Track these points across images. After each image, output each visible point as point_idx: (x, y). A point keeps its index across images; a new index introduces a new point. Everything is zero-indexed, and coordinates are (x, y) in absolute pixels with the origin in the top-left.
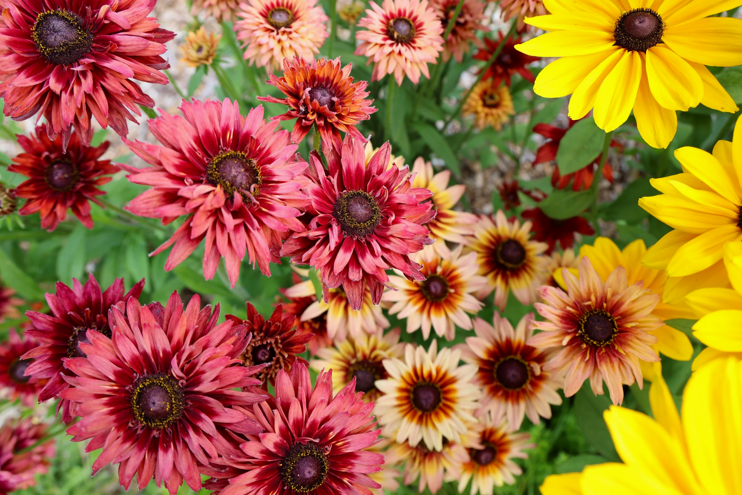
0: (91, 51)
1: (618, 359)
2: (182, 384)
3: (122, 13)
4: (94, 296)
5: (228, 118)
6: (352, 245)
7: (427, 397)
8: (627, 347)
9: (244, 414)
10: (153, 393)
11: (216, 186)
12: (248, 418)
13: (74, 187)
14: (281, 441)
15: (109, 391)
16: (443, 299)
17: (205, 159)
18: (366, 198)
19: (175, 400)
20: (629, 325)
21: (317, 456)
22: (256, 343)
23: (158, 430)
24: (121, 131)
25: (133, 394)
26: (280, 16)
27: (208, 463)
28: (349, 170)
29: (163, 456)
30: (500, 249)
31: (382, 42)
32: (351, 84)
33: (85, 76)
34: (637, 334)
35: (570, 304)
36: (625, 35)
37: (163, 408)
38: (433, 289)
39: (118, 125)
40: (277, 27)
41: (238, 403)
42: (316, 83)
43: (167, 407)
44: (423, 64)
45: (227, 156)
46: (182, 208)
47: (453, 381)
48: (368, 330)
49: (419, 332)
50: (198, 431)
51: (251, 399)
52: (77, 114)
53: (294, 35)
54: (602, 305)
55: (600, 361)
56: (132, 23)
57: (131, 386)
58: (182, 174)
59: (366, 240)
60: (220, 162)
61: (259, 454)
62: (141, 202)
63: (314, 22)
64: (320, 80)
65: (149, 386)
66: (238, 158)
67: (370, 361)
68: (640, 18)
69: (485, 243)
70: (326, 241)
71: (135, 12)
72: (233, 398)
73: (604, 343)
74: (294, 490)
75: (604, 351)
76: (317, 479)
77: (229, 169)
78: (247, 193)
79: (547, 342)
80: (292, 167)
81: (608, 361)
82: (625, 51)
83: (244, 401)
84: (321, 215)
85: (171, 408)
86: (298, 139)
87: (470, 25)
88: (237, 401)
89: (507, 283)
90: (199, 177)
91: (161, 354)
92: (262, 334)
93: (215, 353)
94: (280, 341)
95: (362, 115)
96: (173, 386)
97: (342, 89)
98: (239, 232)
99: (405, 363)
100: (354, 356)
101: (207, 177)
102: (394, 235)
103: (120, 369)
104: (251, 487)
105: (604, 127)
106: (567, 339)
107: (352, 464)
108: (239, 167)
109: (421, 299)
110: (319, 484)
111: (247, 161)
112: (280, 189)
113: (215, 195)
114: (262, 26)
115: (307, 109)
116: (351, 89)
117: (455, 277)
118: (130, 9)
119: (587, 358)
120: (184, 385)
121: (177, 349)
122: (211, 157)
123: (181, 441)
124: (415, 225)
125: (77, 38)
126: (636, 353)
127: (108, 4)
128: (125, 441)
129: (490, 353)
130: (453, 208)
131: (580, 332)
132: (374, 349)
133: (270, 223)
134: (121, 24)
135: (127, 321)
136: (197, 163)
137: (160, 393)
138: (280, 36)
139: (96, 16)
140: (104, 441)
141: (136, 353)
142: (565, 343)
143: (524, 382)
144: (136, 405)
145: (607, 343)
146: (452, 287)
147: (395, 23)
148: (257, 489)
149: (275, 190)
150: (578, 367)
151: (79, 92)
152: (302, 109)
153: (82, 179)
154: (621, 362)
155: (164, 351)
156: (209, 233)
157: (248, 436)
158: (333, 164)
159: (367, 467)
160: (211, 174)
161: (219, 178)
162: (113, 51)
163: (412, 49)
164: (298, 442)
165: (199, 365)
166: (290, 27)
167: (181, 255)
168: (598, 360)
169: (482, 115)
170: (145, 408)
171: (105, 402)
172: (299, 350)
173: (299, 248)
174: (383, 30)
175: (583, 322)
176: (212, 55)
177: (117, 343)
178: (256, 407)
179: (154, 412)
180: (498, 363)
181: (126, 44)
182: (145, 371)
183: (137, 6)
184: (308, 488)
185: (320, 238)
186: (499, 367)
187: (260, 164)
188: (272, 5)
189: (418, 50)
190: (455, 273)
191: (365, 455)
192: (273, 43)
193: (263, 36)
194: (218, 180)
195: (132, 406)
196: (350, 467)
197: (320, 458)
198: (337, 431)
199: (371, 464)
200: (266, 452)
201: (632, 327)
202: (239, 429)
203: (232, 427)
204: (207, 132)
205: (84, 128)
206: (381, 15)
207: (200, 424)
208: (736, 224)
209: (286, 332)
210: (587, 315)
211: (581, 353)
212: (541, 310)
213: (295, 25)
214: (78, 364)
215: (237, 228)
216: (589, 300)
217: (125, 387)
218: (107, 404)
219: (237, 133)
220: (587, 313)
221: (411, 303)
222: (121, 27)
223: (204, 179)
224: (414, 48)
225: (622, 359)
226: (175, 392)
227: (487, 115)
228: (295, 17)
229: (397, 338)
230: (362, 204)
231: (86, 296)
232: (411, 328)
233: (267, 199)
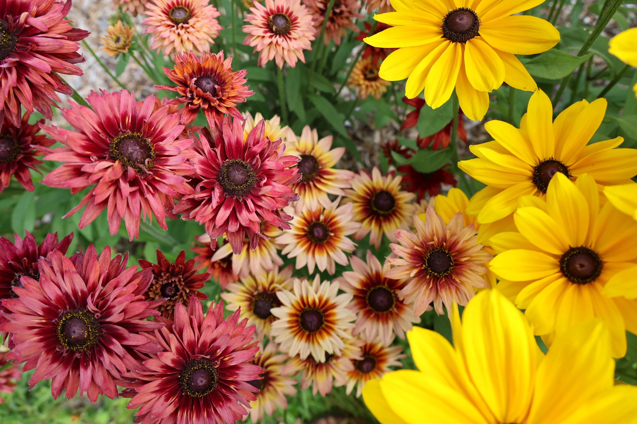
0: (15, 50)
1: (455, 286)
2: (97, 316)
3: (40, 19)
4: (31, 248)
5: (126, 106)
6: (232, 204)
7: (312, 320)
8: (462, 277)
9: (147, 338)
10: (73, 324)
11: (114, 162)
12: (151, 341)
13: (15, 158)
14: (177, 358)
15: (38, 323)
16: (325, 241)
17: (108, 139)
18: (243, 166)
19: (91, 329)
20: (463, 260)
21: (208, 368)
22: (163, 282)
23: (80, 352)
24: (47, 114)
25: (58, 325)
26: (179, 13)
27: (120, 377)
28: (230, 143)
29: (84, 372)
30: (374, 199)
31: (263, 35)
32: (230, 74)
33: (11, 72)
34: (470, 266)
35: (418, 244)
36: (449, 30)
37: (82, 336)
38: (316, 234)
39: (44, 109)
40: (177, 23)
41: (143, 330)
42: (203, 73)
43: (85, 335)
44: (299, 52)
45: (125, 137)
46: (87, 180)
47: (333, 306)
48: (267, 268)
49: (306, 268)
50: (110, 352)
51: (152, 326)
52: (7, 102)
53: (191, 29)
54: (443, 244)
55: (441, 289)
56: (48, 27)
57: (57, 319)
58: (88, 153)
59: (243, 199)
60: (119, 142)
61: (160, 369)
62: (54, 177)
63: (207, 18)
64: (206, 70)
65: (71, 319)
66: (135, 138)
67: (269, 292)
68: (459, 16)
69: (361, 194)
70: (209, 201)
71: (51, 17)
72: (138, 326)
73: (442, 275)
74: (190, 395)
75: (444, 280)
76: (208, 386)
77: (126, 147)
78: (141, 166)
79: (400, 274)
80: (180, 143)
81: (448, 288)
82: (450, 42)
83: (147, 328)
84: (205, 180)
85: (89, 335)
86: (187, 120)
87: (346, 14)
88: (142, 328)
89: (380, 227)
90: (103, 154)
91: (80, 294)
92: (168, 274)
93: (122, 292)
94: (182, 280)
95: (241, 99)
96: (90, 318)
97: (223, 78)
98: (135, 197)
99: (294, 294)
100: (256, 289)
101: (109, 154)
102: (266, 194)
103: (47, 306)
104: (155, 394)
105: (432, 104)
106: (415, 271)
107: (237, 374)
108: (135, 145)
109: (307, 242)
110: (210, 390)
111: (142, 140)
112: (170, 161)
113: (113, 169)
114: (163, 23)
115: (192, 96)
116: (230, 77)
117: (335, 223)
118: (47, 14)
119: (431, 286)
120: (99, 317)
121: (93, 289)
122: (112, 138)
123: (97, 360)
124: (283, 186)
125: (3, 40)
126: (469, 281)
127: (27, 11)
128: (53, 361)
129: (364, 284)
130: (334, 167)
131: (424, 265)
132: (272, 283)
133: (163, 189)
134: (39, 28)
135: (52, 268)
136: (101, 143)
137: (79, 324)
138: (179, 30)
139: (18, 21)
140: (36, 363)
141: (59, 293)
142: (412, 275)
143: (390, 306)
144: (61, 334)
145: (445, 274)
146: (332, 231)
147: (273, 18)
148: (159, 396)
149: (166, 163)
150: (424, 294)
151: (6, 84)
152: (189, 95)
153: (22, 151)
154: (457, 289)
155: (82, 291)
156: (111, 200)
157: (151, 356)
158: (218, 138)
159: (248, 376)
160: (112, 152)
161: (118, 155)
162: (34, 50)
163: (288, 40)
164: (193, 359)
165: (110, 301)
166: (188, 23)
167: (92, 216)
168: (439, 288)
169: (364, 87)
170: (68, 336)
171: (36, 332)
172: (199, 286)
173: (189, 207)
174: (264, 24)
175: (427, 258)
176: (128, 45)
177: (43, 286)
178: (157, 332)
179: (74, 338)
180: (370, 292)
181: (44, 44)
182: (68, 307)
183: (52, 12)
184: (201, 394)
185: (205, 199)
186: (370, 294)
187: (153, 142)
188: (173, 3)
189: (293, 40)
190: (334, 220)
191: (246, 367)
192: (174, 37)
193: (165, 31)
194: (117, 157)
195: (57, 335)
196: (235, 376)
197: (210, 370)
198: (223, 348)
199: (251, 374)
200: (165, 367)
201: (465, 261)
202: (144, 350)
203: (139, 349)
204: (108, 119)
205: (14, 113)
206: (263, 12)
207: (112, 347)
208: (531, 181)
209: (188, 272)
210: (430, 252)
211: (426, 282)
212: (394, 249)
213: (191, 21)
214: (13, 303)
215: (132, 194)
216: (433, 240)
217: (52, 320)
218: (37, 334)
219: (134, 118)
220: (430, 251)
221: (299, 245)
222: (39, 30)
223: (107, 156)
224: (290, 39)
225: (458, 287)
226: (92, 322)
227: (367, 87)
228: (191, 15)
229: (290, 273)
230: (239, 171)
231: (25, 248)
232: (300, 265)
233: (160, 170)
